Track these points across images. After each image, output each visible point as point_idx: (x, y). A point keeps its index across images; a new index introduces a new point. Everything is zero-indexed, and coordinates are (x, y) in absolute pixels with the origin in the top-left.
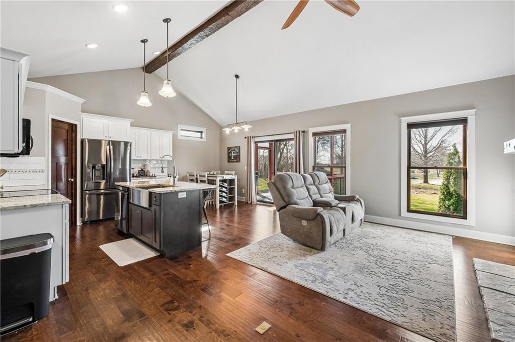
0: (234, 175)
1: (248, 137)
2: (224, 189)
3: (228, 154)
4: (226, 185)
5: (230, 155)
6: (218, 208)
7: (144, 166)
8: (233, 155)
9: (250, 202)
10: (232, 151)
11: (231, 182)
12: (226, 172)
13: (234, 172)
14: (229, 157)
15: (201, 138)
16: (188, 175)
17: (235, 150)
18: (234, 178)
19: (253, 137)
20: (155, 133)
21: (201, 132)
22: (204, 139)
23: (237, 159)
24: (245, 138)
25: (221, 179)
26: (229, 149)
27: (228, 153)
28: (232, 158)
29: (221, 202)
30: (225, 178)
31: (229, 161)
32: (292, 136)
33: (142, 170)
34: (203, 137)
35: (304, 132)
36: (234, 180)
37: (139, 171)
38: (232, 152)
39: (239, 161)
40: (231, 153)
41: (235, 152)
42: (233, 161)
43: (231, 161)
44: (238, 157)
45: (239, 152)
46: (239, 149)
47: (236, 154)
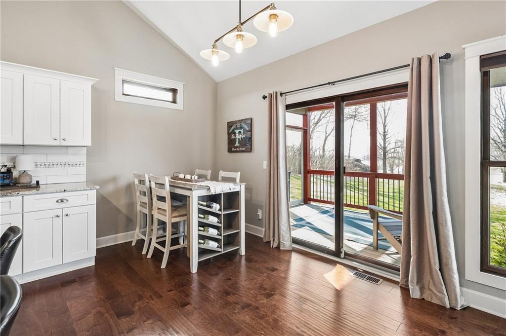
0: (238, 180)
1: (271, 95)
2: (213, 220)
3: (229, 134)
4: (216, 207)
5: (233, 137)
6: (194, 269)
7: (14, 160)
8: (238, 137)
9: (275, 245)
10: (236, 128)
11: (231, 199)
12: (222, 174)
13: (239, 174)
14: (231, 142)
15: (174, 102)
16: (137, 182)
17: (241, 128)
18: (237, 189)
19: (281, 94)
21: (174, 91)
22: (180, 105)
23: (247, 145)
24: (264, 97)
25: (204, 193)
26: (230, 125)
28: (237, 144)
29: (202, 252)
30: (213, 192)
31: (230, 151)
33: (8, 170)
34: (178, 100)
35: (447, 56)
36: (237, 194)
38: (237, 131)
39: (250, 150)
40: (235, 133)
41: (242, 131)
42: (238, 149)
43: (235, 150)
44: (249, 141)
45: (251, 131)
46: (250, 125)
47: (243, 134)
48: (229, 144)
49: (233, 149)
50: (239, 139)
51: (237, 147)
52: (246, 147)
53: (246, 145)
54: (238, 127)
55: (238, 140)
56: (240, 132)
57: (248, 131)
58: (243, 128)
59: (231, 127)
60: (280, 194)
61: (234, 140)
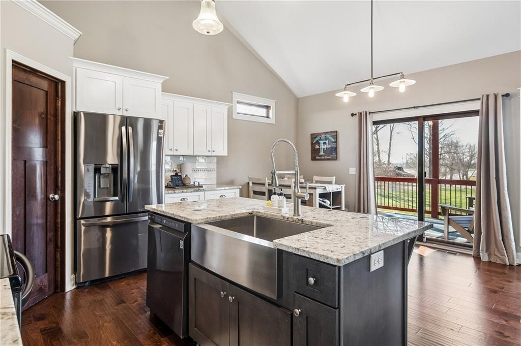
1: (361, 114)
5: (317, 147)
7: (180, 166)
8: (322, 146)
10: (321, 139)
11: (337, 196)
14: (315, 152)
15: (268, 117)
17: (326, 139)
19: (370, 113)
20: (200, 105)
21: (268, 107)
22: (272, 120)
23: (333, 153)
24: (353, 115)
25: (322, 191)
26: (313, 136)
27: (312, 144)
28: (322, 153)
30: (327, 191)
31: (313, 159)
32: (476, 106)
33: (177, 174)
34: (271, 115)
35: (507, 95)
36: (339, 193)
37: (171, 176)
38: (322, 142)
39: (336, 159)
40: (319, 144)
41: (327, 142)
42: (322, 158)
43: (320, 158)
44: (335, 150)
45: (336, 142)
46: (335, 137)
47: (329, 145)
48: (312, 153)
49: (317, 158)
50: (324, 149)
51: (321, 156)
52: (332, 156)
53: (331, 154)
54: (322, 138)
55: (322, 149)
56: (325, 143)
57: (333, 142)
58: (329, 139)
59: (315, 138)
60: (370, 194)
61: (319, 150)
